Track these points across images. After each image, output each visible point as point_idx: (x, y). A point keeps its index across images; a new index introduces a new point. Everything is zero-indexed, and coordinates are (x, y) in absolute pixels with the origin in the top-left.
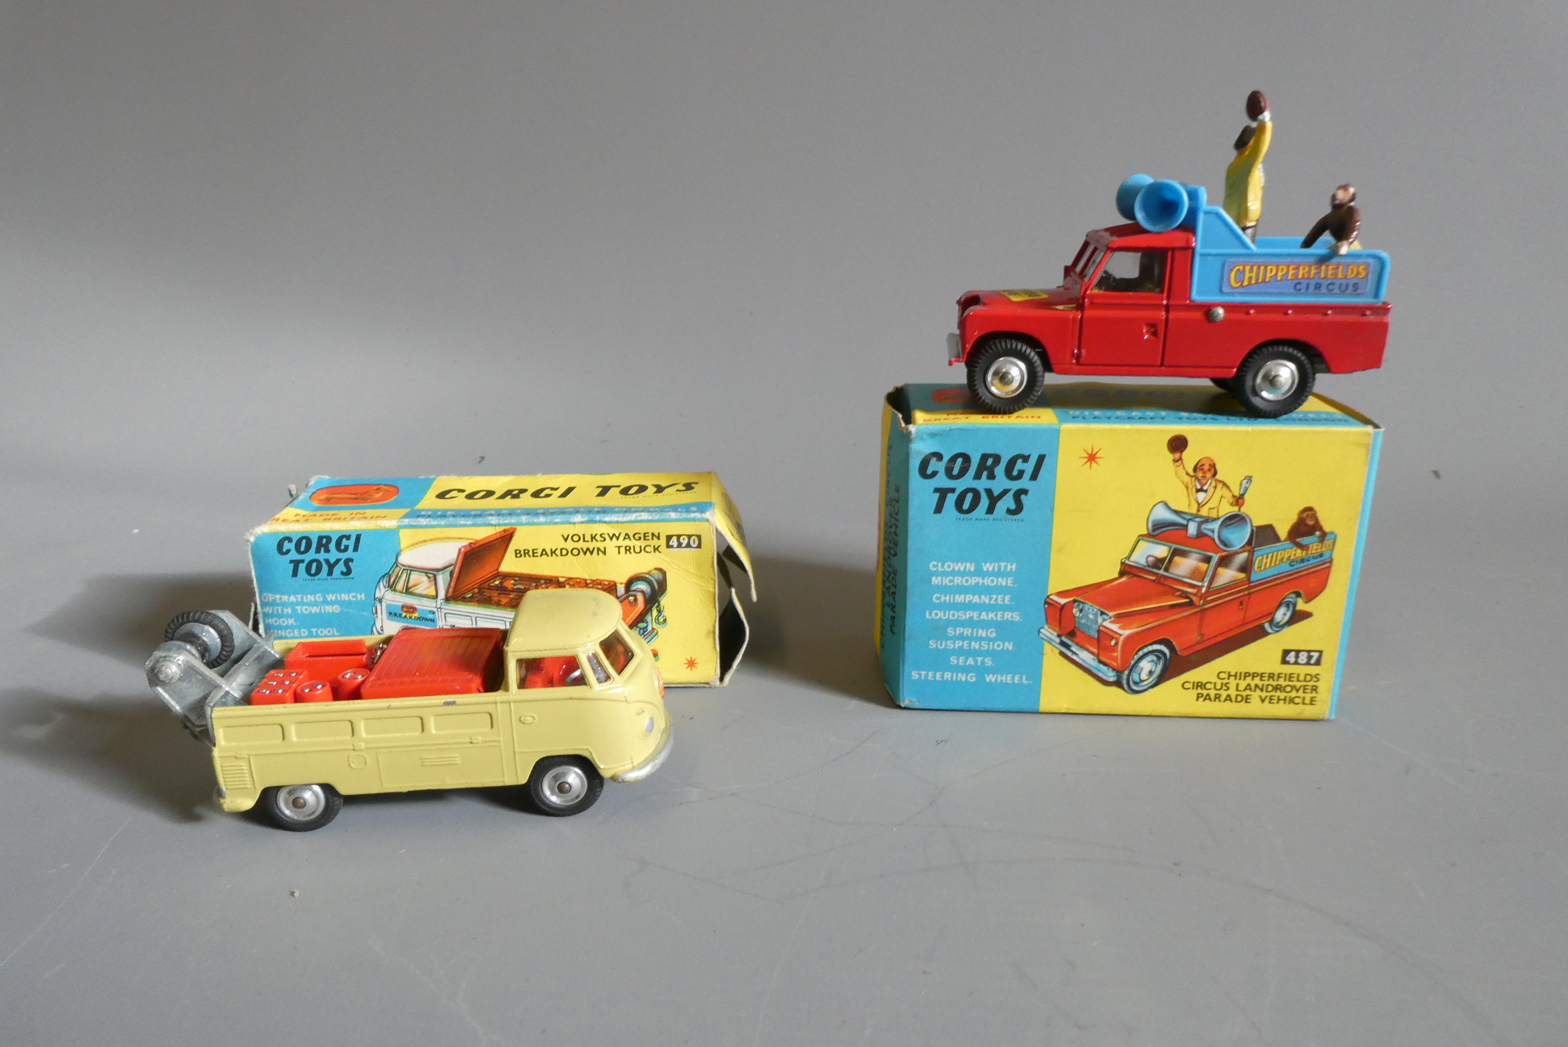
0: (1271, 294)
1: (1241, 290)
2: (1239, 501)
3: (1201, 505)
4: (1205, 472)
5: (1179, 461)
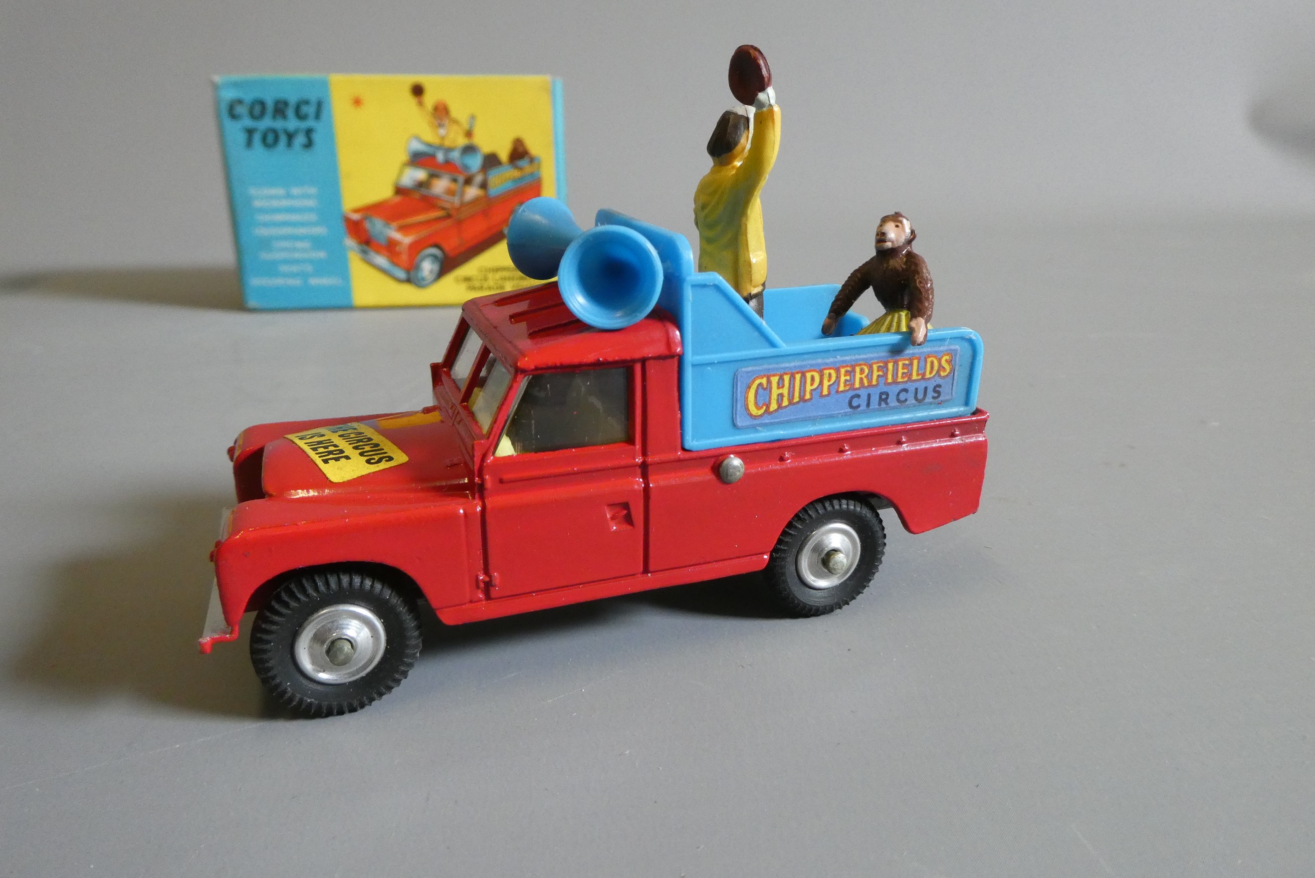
0: (813, 420)
1: (766, 420)
2: (469, 134)
3: (443, 138)
4: (441, 112)
5: (420, 104)
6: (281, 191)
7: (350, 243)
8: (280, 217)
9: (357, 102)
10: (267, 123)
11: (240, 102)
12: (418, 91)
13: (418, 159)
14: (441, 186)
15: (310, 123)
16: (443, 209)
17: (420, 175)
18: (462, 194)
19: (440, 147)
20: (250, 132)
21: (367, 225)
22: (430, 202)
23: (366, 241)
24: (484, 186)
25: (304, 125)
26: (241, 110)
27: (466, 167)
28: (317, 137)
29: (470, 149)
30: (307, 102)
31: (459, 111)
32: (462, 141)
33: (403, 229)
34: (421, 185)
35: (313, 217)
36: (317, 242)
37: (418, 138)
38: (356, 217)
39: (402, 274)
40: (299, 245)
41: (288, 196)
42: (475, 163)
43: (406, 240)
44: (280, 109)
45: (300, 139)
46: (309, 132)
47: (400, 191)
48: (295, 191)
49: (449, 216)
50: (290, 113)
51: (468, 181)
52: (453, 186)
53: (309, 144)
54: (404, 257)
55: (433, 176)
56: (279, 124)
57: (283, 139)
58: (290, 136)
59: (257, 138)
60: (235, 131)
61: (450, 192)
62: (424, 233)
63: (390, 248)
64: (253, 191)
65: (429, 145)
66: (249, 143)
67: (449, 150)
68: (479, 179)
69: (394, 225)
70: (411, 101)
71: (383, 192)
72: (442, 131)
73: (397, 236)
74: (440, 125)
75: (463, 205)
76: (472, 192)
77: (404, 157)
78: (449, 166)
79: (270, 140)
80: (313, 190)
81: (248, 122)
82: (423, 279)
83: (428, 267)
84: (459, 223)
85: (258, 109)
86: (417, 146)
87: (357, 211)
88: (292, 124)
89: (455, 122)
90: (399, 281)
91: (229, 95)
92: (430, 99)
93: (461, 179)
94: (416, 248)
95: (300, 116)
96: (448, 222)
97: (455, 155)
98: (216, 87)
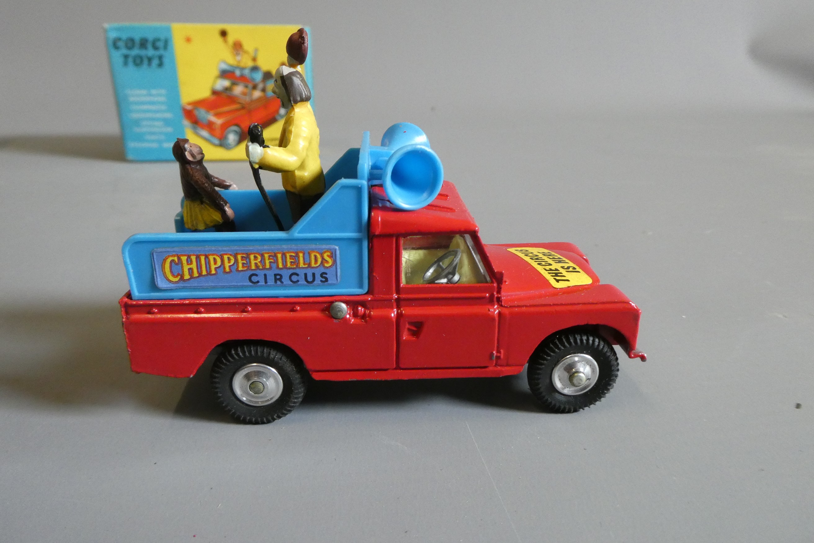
2: (254, 59)
3: (239, 62)
4: (238, 47)
5: (226, 41)
6: (144, 92)
7: (186, 123)
8: (145, 107)
9: (188, 40)
10: (135, 52)
11: (120, 39)
12: (224, 34)
13: (225, 74)
14: (238, 90)
15: (161, 52)
16: (239, 103)
17: (226, 83)
18: (251, 95)
19: (237, 67)
20: (126, 57)
21: (196, 113)
22: (232, 100)
23: (196, 122)
24: (264, 90)
25: (157, 53)
26: (120, 44)
27: (253, 80)
28: (166, 61)
29: (255, 69)
30: (158, 40)
31: (248, 46)
32: (250, 64)
33: (218, 115)
34: (227, 89)
35: (163, 107)
36: (167, 122)
37: (224, 62)
38: (189, 107)
39: (217, 142)
40: (156, 123)
41: (150, 95)
42: (258, 77)
43: (218, 121)
44: (143, 44)
45: (155, 62)
46: (160, 58)
47: (215, 93)
48: (154, 92)
49: (243, 108)
50: (149, 46)
51: (255, 87)
52: (245, 90)
53: (161, 65)
54: (218, 132)
55: (234, 84)
56: (143, 52)
57: (146, 62)
58: (150, 60)
59: (130, 60)
60: (117, 56)
61: (244, 94)
62: (229, 117)
63: (210, 126)
64: (128, 92)
65: (231, 66)
66: (126, 64)
67: (242, 69)
68: (261, 86)
69: (212, 112)
70: (220, 39)
71: (205, 93)
72: (239, 58)
73: (213, 119)
74: (237, 54)
75: (252, 101)
76: (257, 94)
77: (216, 73)
78: (243, 78)
79: (138, 61)
80: (163, 91)
81: (125, 51)
82: (229, 145)
83: (232, 138)
84: (250, 112)
85: (130, 43)
86: (224, 67)
87: (190, 104)
88: (150, 52)
89: (246, 52)
90: (215, 145)
91: (113, 35)
92: (231, 38)
93: (250, 86)
94: (225, 127)
95: (156, 48)
96: (243, 112)
97: (247, 72)
98: (105, 31)
